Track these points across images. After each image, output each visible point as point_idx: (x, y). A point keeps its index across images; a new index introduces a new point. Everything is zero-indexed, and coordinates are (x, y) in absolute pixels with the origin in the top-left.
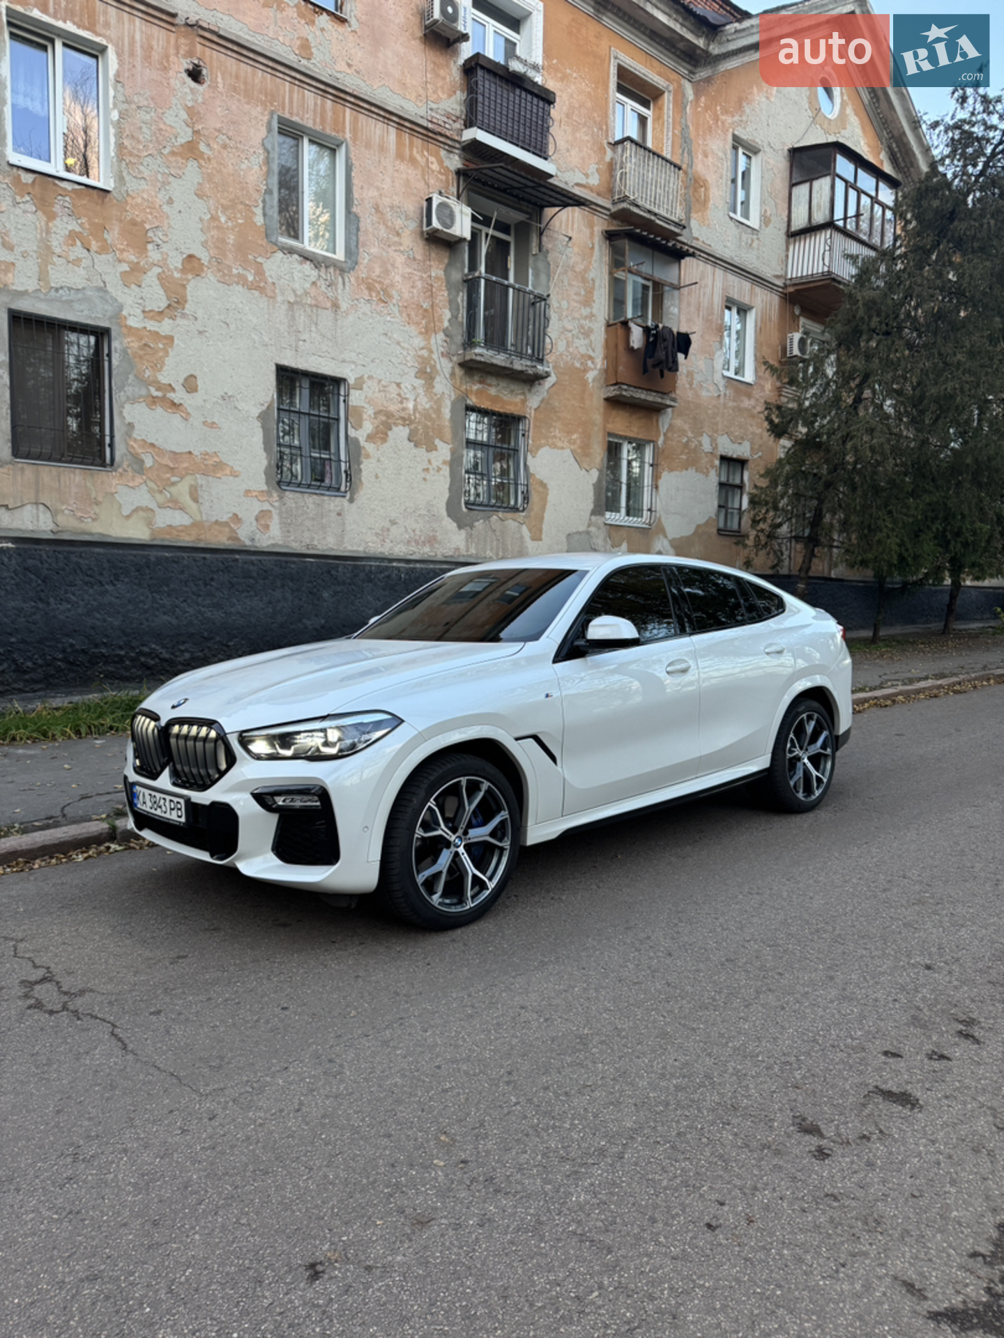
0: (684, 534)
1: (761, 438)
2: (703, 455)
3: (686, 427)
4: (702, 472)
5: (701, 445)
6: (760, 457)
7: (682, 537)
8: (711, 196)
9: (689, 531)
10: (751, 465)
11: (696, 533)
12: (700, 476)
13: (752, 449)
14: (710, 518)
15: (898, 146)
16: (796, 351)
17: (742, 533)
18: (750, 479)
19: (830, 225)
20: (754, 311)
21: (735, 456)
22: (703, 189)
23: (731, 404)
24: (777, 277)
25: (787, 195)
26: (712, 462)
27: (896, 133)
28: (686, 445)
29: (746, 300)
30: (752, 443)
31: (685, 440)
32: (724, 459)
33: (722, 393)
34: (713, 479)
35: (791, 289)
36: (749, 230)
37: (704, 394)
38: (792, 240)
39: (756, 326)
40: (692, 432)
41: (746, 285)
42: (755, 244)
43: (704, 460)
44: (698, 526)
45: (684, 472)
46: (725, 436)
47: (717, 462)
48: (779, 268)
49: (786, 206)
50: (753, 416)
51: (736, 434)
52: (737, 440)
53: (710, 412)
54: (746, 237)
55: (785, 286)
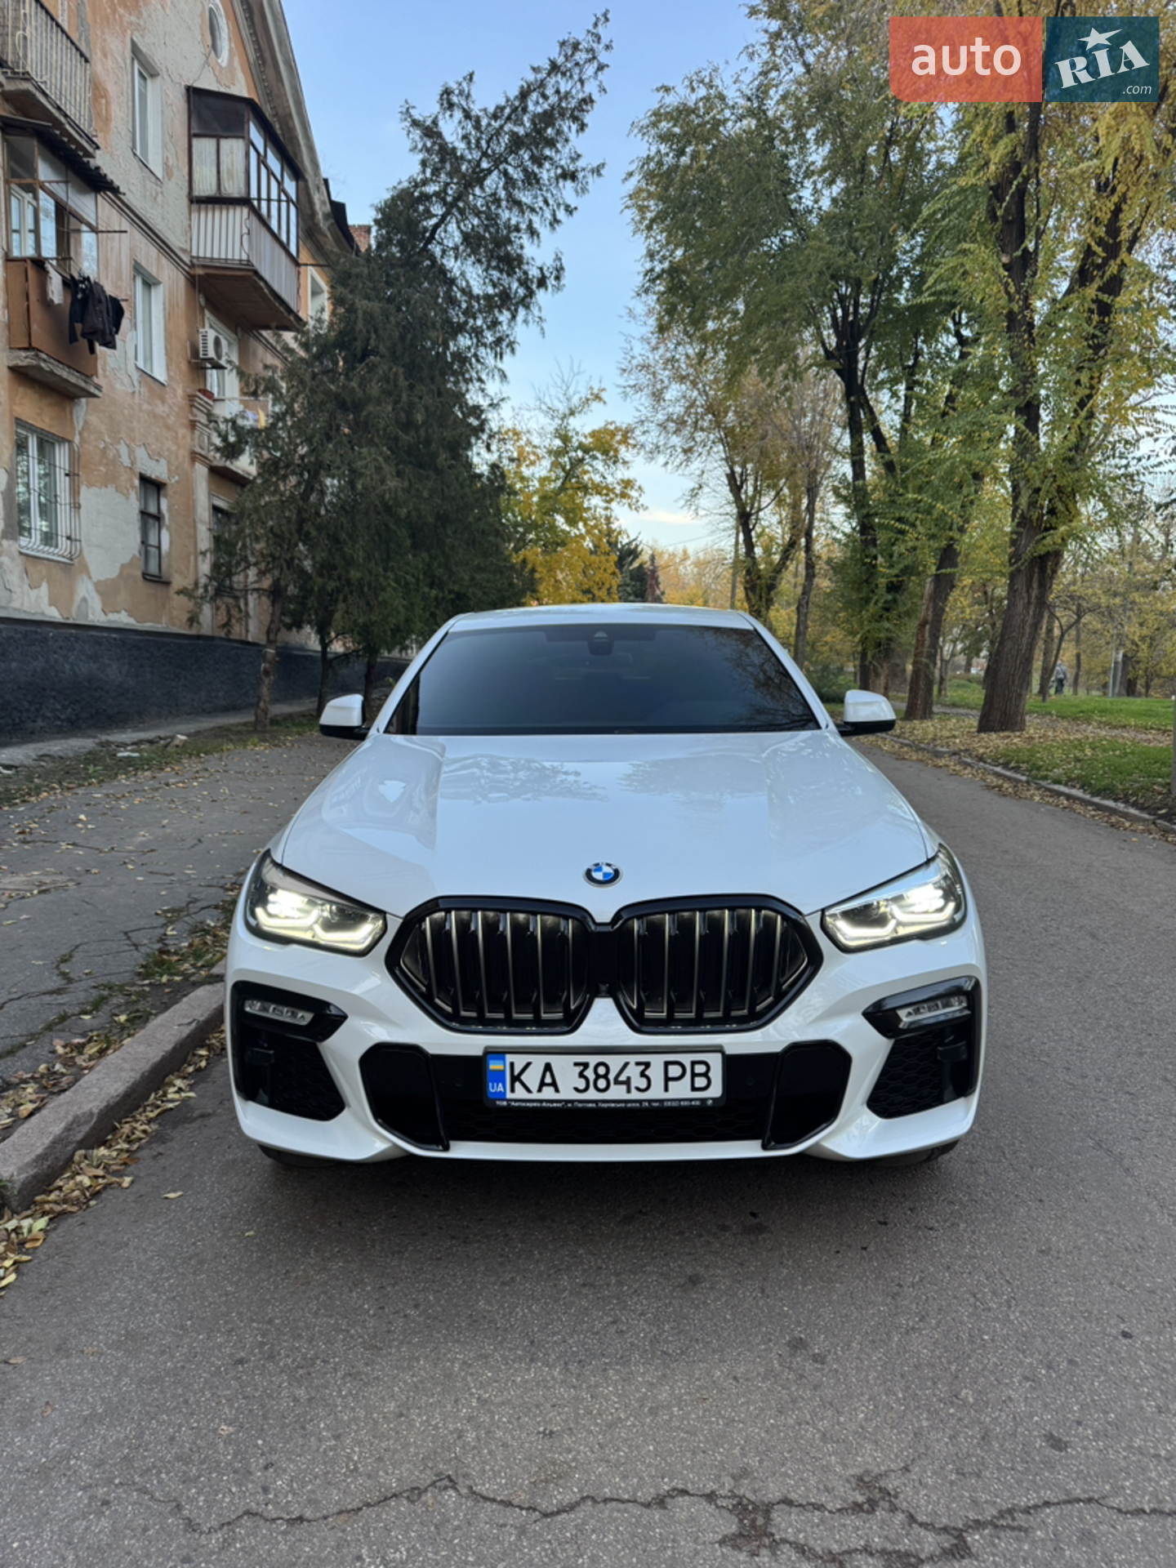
0: (108, 577)
1: (177, 457)
2: (122, 470)
3: (103, 428)
4: (121, 492)
5: (120, 456)
6: (177, 482)
7: (107, 580)
8: (113, 114)
9: (113, 573)
10: (170, 491)
11: (121, 575)
12: (119, 498)
13: (169, 470)
14: (134, 556)
15: (281, 128)
16: (211, 354)
17: (164, 579)
18: (170, 510)
19: (245, 201)
20: (161, 287)
21: (153, 477)
22: (103, 101)
23: (145, 406)
24: (184, 251)
25: (186, 146)
26: (131, 480)
27: (280, 111)
28: (104, 451)
29: (153, 270)
30: (169, 462)
31: (102, 446)
32: (145, 480)
33: (137, 390)
34: (134, 504)
35: (200, 272)
36: (153, 179)
37: (118, 386)
38: (195, 206)
39: (164, 309)
40: (110, 437)
41: (153, 251)
42: (160, 198)
43: (124, 477)
44: (123, 566)
45: (104, 489)
46: (143, 448)
47: (137, 482)
48: (183, 239)
49: (186, 159)
50: (168, 428)
51: (154, 447)
52: (154, 456)
53: (126, 412)
54: (151, 185)
55: (192, 266)
